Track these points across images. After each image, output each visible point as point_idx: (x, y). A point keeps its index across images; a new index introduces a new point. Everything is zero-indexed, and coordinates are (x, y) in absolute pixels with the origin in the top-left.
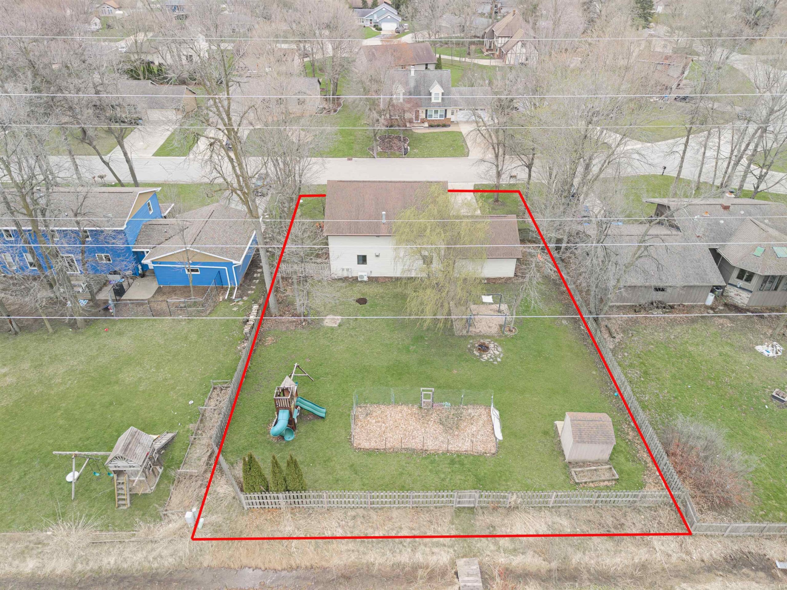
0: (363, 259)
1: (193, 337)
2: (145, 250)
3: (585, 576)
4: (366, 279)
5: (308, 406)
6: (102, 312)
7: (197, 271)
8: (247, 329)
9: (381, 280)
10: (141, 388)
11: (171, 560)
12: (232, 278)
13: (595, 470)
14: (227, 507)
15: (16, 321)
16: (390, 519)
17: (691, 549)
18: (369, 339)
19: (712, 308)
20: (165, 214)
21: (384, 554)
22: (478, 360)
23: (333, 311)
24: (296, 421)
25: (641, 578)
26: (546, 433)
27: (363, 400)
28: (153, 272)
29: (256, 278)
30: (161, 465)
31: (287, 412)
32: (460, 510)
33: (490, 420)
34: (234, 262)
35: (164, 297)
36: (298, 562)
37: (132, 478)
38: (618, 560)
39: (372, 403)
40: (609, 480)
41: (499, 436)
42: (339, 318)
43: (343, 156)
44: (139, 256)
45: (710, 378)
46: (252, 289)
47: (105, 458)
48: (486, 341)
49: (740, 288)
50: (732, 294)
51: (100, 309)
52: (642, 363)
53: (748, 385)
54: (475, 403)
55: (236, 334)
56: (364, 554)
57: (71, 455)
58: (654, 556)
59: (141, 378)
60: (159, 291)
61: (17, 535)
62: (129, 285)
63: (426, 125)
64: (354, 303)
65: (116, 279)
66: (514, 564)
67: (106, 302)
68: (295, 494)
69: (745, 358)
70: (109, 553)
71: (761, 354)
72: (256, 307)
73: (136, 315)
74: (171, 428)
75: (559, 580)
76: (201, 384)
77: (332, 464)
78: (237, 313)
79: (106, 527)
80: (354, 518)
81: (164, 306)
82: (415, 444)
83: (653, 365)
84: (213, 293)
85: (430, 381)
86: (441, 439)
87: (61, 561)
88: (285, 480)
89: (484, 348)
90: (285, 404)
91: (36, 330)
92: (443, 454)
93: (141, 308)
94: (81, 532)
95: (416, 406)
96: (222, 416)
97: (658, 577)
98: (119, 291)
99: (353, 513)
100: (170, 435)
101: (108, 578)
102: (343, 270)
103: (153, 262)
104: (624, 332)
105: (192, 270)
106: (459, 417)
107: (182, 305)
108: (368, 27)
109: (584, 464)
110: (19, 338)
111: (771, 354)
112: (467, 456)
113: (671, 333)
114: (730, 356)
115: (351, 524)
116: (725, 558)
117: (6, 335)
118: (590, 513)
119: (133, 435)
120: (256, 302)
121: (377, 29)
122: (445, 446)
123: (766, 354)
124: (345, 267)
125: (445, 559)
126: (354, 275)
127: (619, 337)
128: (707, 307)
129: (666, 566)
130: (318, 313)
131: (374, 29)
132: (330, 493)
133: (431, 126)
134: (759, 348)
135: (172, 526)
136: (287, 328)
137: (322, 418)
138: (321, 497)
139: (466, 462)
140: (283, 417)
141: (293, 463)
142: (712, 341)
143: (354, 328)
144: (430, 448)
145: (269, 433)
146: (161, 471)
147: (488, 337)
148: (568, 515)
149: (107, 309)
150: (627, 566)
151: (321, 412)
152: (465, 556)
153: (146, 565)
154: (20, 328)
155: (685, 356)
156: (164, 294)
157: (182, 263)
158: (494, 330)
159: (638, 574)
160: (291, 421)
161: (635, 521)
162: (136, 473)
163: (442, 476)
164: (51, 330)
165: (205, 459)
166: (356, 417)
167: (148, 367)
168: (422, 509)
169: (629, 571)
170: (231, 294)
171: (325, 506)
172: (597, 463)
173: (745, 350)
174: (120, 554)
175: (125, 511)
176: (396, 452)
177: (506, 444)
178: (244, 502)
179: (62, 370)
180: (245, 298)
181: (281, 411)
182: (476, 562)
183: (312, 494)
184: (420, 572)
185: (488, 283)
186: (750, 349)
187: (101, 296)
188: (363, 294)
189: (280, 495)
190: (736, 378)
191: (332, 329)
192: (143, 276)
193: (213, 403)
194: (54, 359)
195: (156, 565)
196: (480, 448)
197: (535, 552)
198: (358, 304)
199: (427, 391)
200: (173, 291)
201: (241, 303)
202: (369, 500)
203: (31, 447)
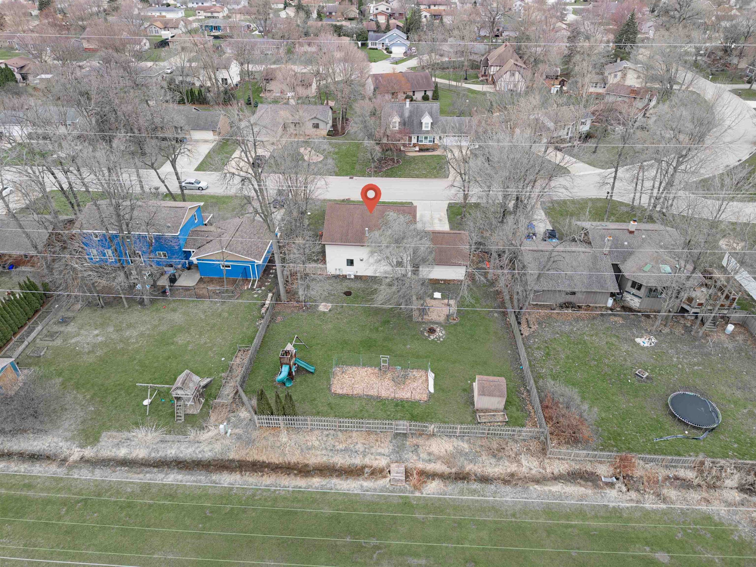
0: (351, 262)
1: (226, 315)
2: (191, 250)
3: (473, 477)
4: (352, 277)
5: (302, 364)
6: (161, 294)
7: (229, 267)
8: (263, 311)
9: (364, 278)
10: (189, 348)
11: (209, 454)
12: (254, 273)
13: (494, 415)
14: (246, 425)
15: (103, 298)
16: (350, 437)
17: (547, 466)
18: (350, 321)
19: (611, 309)
20: (206, 222)
21: (344, 458)
22: (426, 339)
23: (326, 300)
24: (294, 374)
25: (509, 481)
26: (464, 390)
27: (342, 362)
28: (197, 266)
29: (272, 274)
30: (203, 398)
31: (288, 367)
32: (397, 434)
33: (427, 380)
34: (256, 261)
35: (205, 285)
36: (289, 459)
37: (186, 403)
38: (496, 470)
39: (347, 365)
40: (501, 422)
41: (432, 389)
42: (330, 305)
43: (347, 175)
44: (188, 255)
45: (594, 359)
46: (268, 282)
47: (170, 389)
48: (435, 326)
49: (633, 294)
50: (628, 299)
51: (160, 292)
52: (546, 347)
53: (621, 366)
54: (419, 368)
55: (255, 313)
56: (332, 457)
57: (147, 386)
58: (521, 469)
59: (189, 341)
60: (201, 280)
61: (115, 434)
62: (180, 276)
63: (417, 149)
64: (342, 295)
65: (171, 270)
66: (428, 468)
67: (163, 287)
68: (290, 418)
69: (625, 347)
70: (171, 448)
71: (639, 344)
72: (270, 295)
73: (185, 296)
74: (210, 375)
75: (455, 479)
76: (230, 348)
77: (316, 402)
78: (256, 299)
79: (169, 432)
80: (327, 435)
81: (204, 292)
82: (373, 392)
83: (555, 349)
84: (240, 283)
85: (389, 351)
86: (391, 390)
87: (142, 450)
88: (283, 408)
89: (432, 331)
90: (286, 361)
91: (116, 306)
92: (391, 400)
93: (188, 292)
94: (155, 434)
95: (377, 369)
96: (243, 369)
97: (520, 481)
98: (173, 280)
99: (327, 433)
100: (209, 380)
101: (171, 462)
102: (336, 269)
103: (198, 259)
104: (539, 324)
105: (226, 266)
106: (405, 377)
107: (218, 292)
108: (380, 50)
109: (486, 411)
110: (104, 311)
111: (646, 345)
112: (407, 402)
113: (574, 326)
114: (613, 345)
115: (325, 439)
116: (568, 473)
117: (95, 308)
118: (484, 441)
119: (187, 375)
120: (270, 291)
121: (388, 52)
122: (393, 395)
123: (642, 344)
124: (338, 268)
125: (383, 463)
126: (344, 274)
127: (534, 327)
128: (607, 308)
129: (527, 475)
130: (315, 301)
131: (385, 52)
132: (312, 418)
133: (421, 150)
134: (638, 340)
135: (211, 434)
136: (292, 311)
137: (312, 373)
138: (306, 420)
139: (406, 405)
140: (285, 370)
141: (289, 397)
142: (604, 333)
143: (339, 313)
144: (383, 395)
145: (275, 381)
146: (203, 401)
147: (437, 323)
148: (469, 442)
149: (164, 292)
150: (501, 474)
151: (311, 369)
152: (397, 462)
153: (194, 455)
154: (105, 303)
155: (580, 343)
156: (205, 283)
157: (219, 261)
158: (442, 319)
159: (508, 478)
160: (290, 373)
161: (513, 447)
162: (189, 400)
163: (389, 413)
164: (127, 306)
165: (232, 395)
166: (334, 374)
167: (194, 334)
168: (372, 432)
169: (502, 477)
170: (253, 285)
171: (309, 427)
172: (496, 411)
173: (626, 341)
174: (178, 448)
175: (181, 424)
176: (359, 397)
177: (436, 396)
178: (257, 421)
179: (135, 333)
180: (263, 288)
181: (284, 366)
182: (403, 466)
183: (300, 418)
184: (366, 470)
185: (444, 283)
186: (631, 340)
187: (160, 283)
188: (349, 288)
189: (280, 418)
190: (614, 361)
191: (324, 313)
192: (189, 269)
193: (238, 360)
194: (130, 326)
195: (200, 456)
196: (417, 398)
197: (442, 462)
198: (345, 296)
199: (384, 358)
200: (211, 281)
201: (260, 292)
202: (337, 424)
203: (118, 382)
